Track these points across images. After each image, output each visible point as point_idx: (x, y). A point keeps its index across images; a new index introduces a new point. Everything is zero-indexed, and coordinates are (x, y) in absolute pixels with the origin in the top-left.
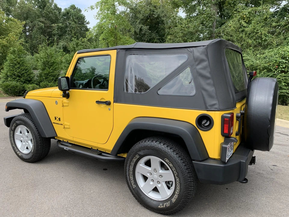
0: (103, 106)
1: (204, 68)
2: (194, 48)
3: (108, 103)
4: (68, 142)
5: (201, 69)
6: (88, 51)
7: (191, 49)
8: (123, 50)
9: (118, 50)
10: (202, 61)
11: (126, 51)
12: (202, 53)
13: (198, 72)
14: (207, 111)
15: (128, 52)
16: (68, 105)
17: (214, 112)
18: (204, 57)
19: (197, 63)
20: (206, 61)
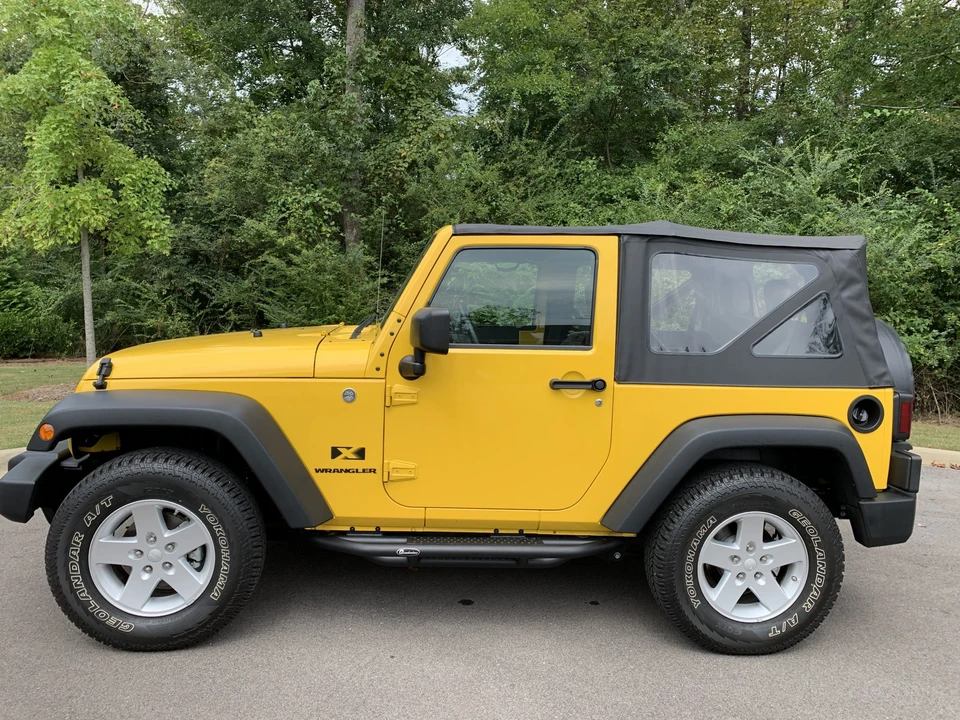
0: (577, 394)
1: (857, 297)
2: (828, 252)
3: (597, 386)
4: (378, 530)
5: (850, 298)
6: (509, 230)
7: (823, 254)
8: (637, 239)
9: (626, 238)
10: (851, 281)
11: (648, 241)
12: (852, 264)
13: (844, 305)
14: (870, 388)
15: (654, 245)
16: (415, 400)
17: (882, 390)
18: (854, 273)
19: (840, 286)
20: (858, 282)
